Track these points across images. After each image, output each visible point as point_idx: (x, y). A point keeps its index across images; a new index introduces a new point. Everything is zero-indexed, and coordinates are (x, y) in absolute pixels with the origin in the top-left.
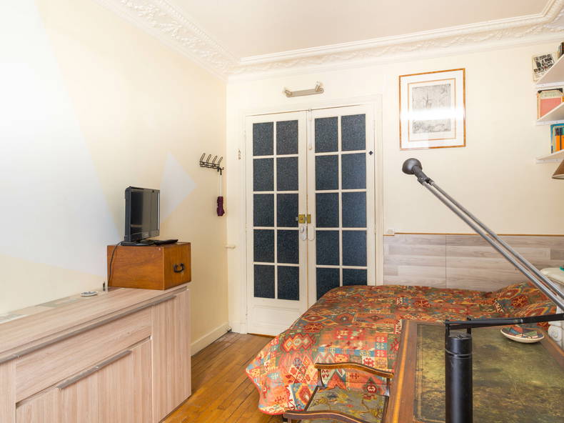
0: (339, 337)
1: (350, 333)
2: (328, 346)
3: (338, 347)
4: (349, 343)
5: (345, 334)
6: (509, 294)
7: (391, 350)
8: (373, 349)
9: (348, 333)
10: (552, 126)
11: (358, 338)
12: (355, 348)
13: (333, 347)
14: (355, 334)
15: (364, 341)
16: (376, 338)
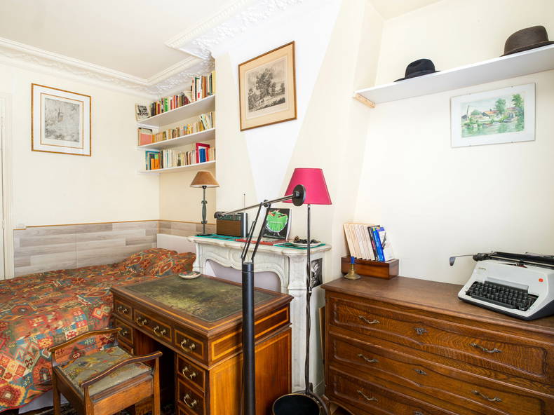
0: (35, 325)
1: (45, 318)
2: (27, 336)
3: (38, 333)
4: (48, 327)
5: (41, 321)
6: (135, 260)
7: (90, 318)
8: (73, 323)
9: (42, 319)
10: (147, 152)
11: (56, 319)
12: (56, 328)
13: (33, 336)
14: (50, 317)
15: (64, 319)
16: (73, 314)
